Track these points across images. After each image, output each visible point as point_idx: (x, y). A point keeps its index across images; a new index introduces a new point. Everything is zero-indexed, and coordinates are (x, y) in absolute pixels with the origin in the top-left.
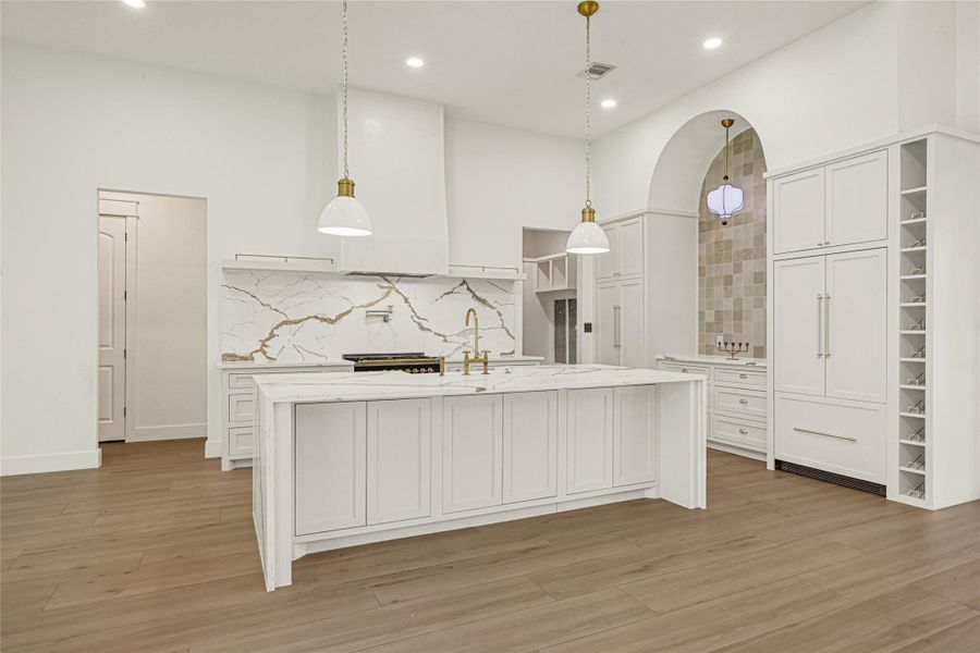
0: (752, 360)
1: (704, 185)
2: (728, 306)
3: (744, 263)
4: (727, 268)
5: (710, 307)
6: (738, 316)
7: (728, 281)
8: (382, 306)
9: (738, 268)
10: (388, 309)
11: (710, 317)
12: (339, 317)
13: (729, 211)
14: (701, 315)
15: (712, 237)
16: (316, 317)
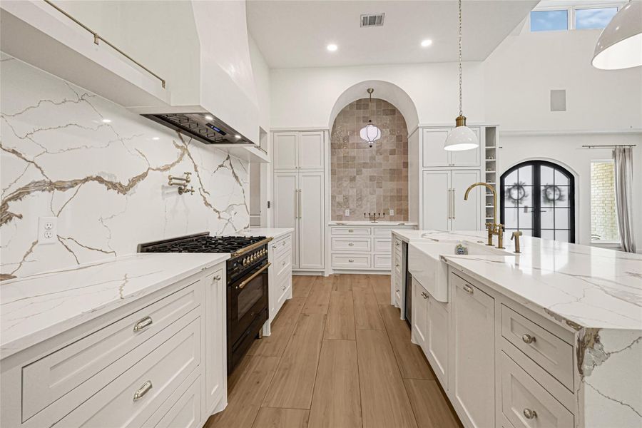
0: (403, 222)
1: (335, 122)
2: (352, 192)
3: (364, 170)
4: (353, 171)
5: (340, 193)
6: (360, 199)
7: (353, 179)
8: (177, 172)
9: (359, 172)
10: (185, 177)
11: (340, 199)
12: (134, 182)
13: (371, 140)
14: (333, 197)
15: (341, 153)
16: (100, 180)
